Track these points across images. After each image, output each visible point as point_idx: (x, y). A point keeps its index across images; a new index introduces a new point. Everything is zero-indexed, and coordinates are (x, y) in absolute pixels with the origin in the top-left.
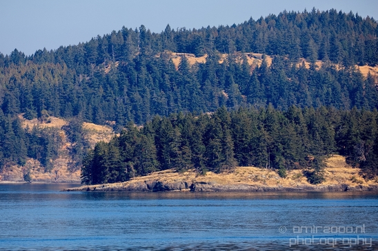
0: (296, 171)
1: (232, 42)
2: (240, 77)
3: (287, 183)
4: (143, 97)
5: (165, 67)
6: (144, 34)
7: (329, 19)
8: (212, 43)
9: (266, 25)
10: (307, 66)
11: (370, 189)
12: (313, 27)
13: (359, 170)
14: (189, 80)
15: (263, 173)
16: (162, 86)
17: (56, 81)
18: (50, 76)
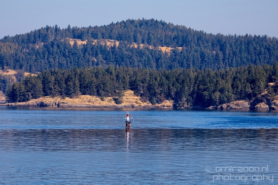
0: (109, 98)
1: (100, 34)
2: (103, 51)
3: (105, 104)
4: (54, 60)
5: (66, 46)
6: (57, 29)
7: (150, 24)
8: (90, 34)
9: (120, 26)
10: (136, 46)
11: (144, 107)
12: (142, 27)
13: (140, 97)
14: (77, 52)
15: (93, 98)
16: (64, 55)
17: (12, 52)
18: (9, 49)
